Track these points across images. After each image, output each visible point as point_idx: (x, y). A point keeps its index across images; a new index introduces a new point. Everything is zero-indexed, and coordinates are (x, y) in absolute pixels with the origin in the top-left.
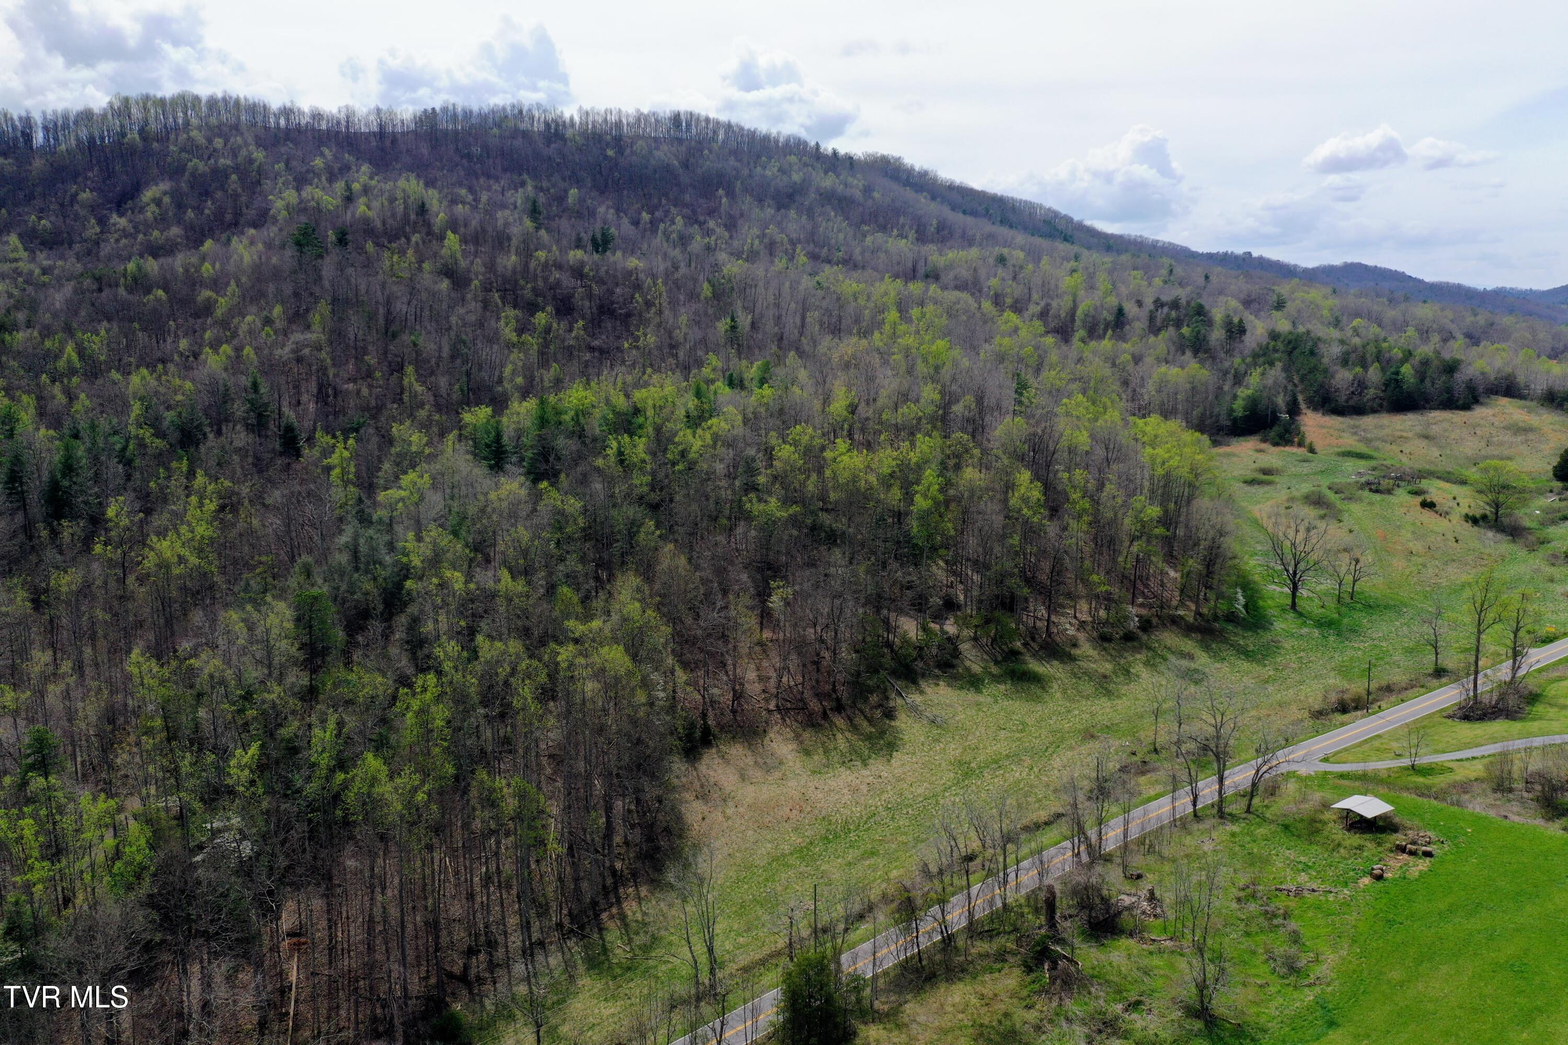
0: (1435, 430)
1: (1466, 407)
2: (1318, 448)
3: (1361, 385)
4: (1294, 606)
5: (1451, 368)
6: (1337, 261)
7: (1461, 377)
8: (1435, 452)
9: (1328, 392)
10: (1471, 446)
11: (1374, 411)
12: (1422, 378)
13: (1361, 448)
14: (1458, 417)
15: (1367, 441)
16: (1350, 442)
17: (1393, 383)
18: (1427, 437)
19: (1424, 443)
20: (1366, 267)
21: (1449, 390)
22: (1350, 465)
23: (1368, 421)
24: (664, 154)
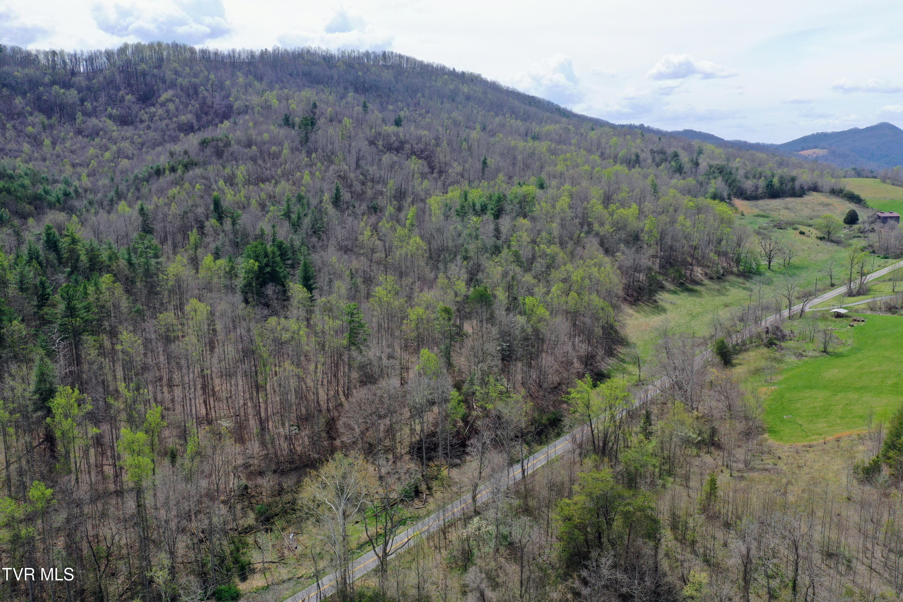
0: (790, 206)
1: (801, 196)
2: (745, 213)
3: (757, 188)
4: (769, 268)
5: (793, 179)
6: (680, 129)
7: (797, 184)
8: (793, 215)
9: (742, 190)
10: (807, 212)
11: (762, 198)
12: (782, 184)
13: (762, 213)
14: (798, 200)
15: (764, 211)
16: (756, 211)
17: (770, 185)
18: (787, 209)
19: (787, 211)
20: (695, 132)
21: (793, 189)
22: (760, 220)
23: (761, 202)
24: (387, 76)
